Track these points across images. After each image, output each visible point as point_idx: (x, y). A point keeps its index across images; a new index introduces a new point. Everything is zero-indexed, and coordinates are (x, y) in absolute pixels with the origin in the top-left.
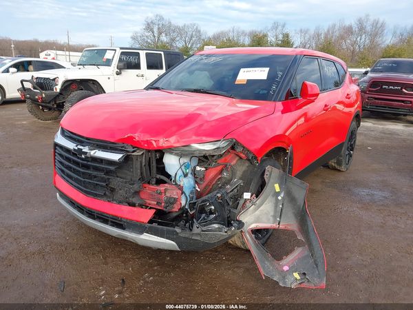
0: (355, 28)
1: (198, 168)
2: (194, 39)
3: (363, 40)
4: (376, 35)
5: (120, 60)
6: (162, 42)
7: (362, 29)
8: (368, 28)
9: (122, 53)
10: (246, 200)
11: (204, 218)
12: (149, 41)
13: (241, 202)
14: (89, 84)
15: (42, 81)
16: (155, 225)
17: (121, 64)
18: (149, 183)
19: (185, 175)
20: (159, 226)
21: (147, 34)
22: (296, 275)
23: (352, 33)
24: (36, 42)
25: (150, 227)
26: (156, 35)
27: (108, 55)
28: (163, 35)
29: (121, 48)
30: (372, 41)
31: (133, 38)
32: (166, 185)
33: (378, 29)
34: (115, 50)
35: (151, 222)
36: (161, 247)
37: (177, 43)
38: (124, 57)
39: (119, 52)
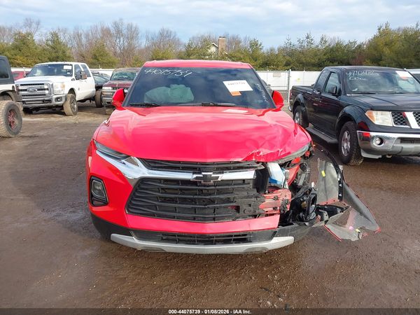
0: (113, 31)
3: (121, 42)
4: (132, 38)
7: (119, 32)
8: (125, 32)
23: (111, 35)
30: (130, 45)
33: (133, 34)
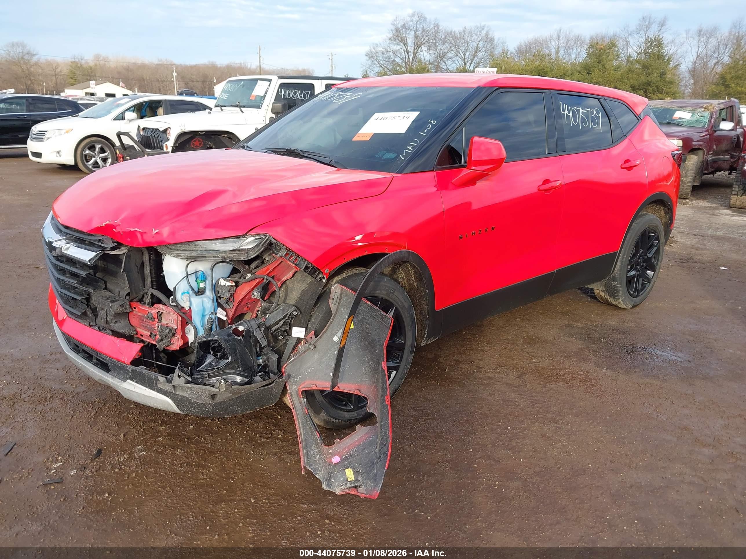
1: (222, 282)
2: (480, 55)
5: (278, 98)
6: (420, 61)
9: (282, 86)
10: (299, 340)
11: (210, 363)
12: (398, 60)
13: (291, 344)
14: (222, 139)
15: (149, 135)
16: (141, 369)
17: (279, 105)
18: (141, 301)
19: (200, 292)
20: (147, 372)
21: (395, 48)
22: (350, 474)
24: (213, 67)
25: (133, 371)
26: (411, 48)
27: (259, 90)
28: (424, 48)
29: (281, 77)
31: (371, 56)
32: (161, 306)
34: (270, 80)
35: (135, 362)
36: (152, 404)
37: (449, 62)
38: (285, 93)
39: (276, 82)
